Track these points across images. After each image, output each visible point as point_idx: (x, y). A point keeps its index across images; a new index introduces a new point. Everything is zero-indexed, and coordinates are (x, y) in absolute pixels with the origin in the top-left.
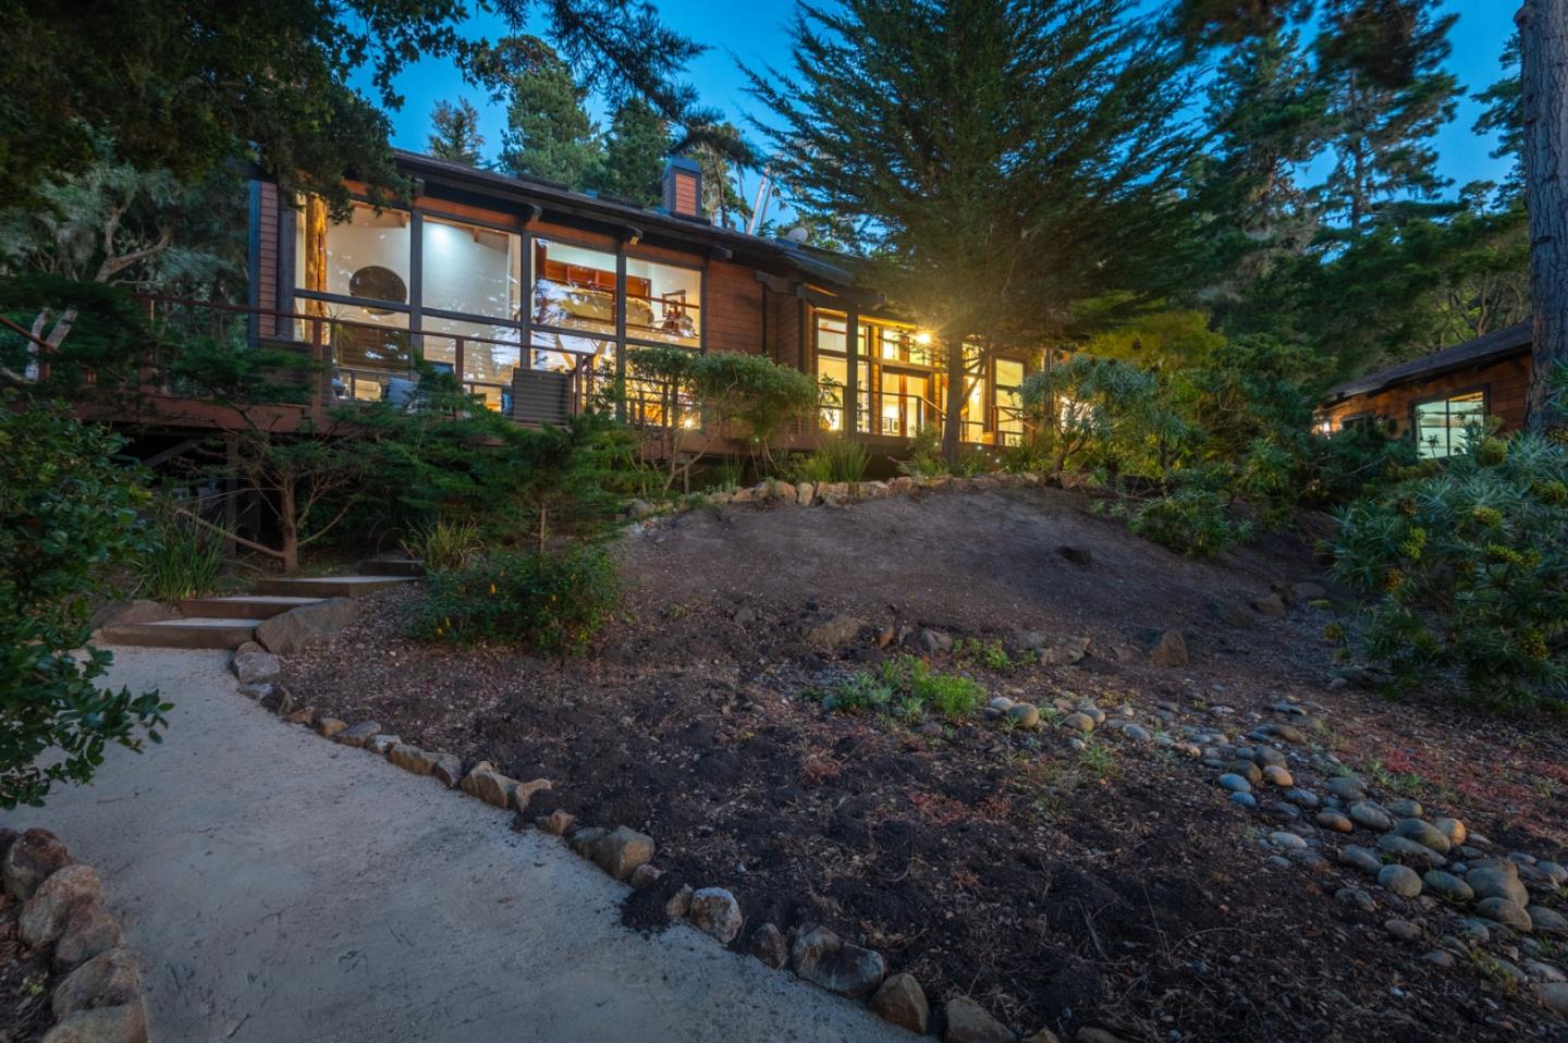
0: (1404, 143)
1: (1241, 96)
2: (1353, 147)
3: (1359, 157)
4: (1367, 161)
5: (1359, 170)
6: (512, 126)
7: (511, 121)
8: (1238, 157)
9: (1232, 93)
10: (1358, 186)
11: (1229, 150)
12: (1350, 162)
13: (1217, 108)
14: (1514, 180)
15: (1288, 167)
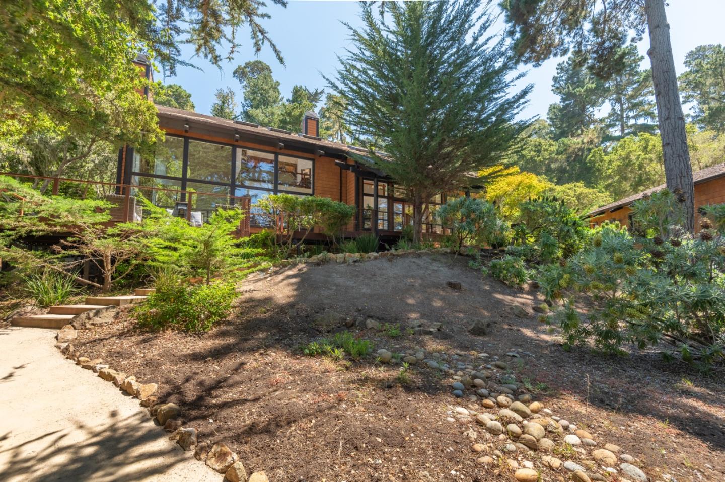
0: (641, 98)
1: (568, 79)
2: (618, 100)
3: (622, 105)
4: (625, 106)
5: (622, 110)
6: (246, 100)
7: (245, 98)
8: (568, 105)
9: (564, 78)
10: (622, 117)
11: (564, 102)
12: (618, 107)
13: (558, 85)
14: (697, 114)
15: (591, 109)
